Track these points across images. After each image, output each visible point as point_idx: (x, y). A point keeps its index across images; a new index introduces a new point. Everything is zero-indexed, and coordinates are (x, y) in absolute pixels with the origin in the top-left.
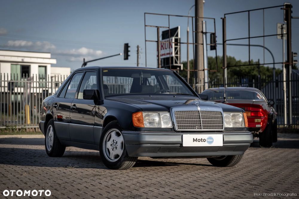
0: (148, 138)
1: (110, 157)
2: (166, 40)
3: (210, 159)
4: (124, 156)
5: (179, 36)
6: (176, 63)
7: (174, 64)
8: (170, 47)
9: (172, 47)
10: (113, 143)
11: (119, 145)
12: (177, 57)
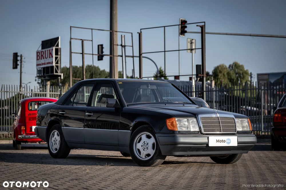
0: (182, 139)
1: (141, 156)
2: (46, 50)
3: (213, 157)
4: (156, 155)
5: (60, 46)
6: (56, 72)
7: (55, 74)
8: (51, 56)
9: (52, 57)
10: (144, 145)
11: (150, 146)
12: (57, 67)
